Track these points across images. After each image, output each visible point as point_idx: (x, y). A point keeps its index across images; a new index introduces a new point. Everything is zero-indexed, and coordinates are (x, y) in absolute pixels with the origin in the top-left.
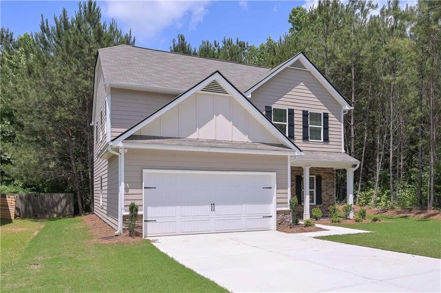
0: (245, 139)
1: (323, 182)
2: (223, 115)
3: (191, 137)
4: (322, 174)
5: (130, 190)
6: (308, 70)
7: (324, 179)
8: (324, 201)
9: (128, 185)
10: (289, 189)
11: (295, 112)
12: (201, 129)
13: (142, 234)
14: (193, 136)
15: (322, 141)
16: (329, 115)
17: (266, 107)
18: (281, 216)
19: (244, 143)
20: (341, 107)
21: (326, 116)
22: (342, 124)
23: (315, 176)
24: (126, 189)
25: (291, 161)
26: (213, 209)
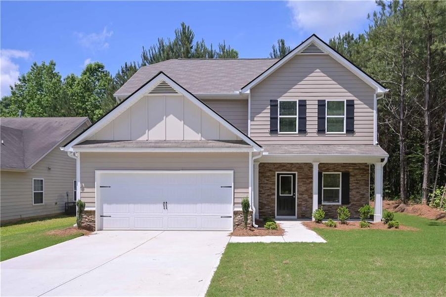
0: (197, 137)
1: (352, 179)
2: (174, 115)
3: (140, 139)
4: (351, 170)
5: (85, 189)
6: (325, 53)
7: (354, 176)
8: (354, 201)
9: (83, 184)
10: (250, 188)
11: (308, 103)
12: (151, 131)
13: (95, 227)
14: (144, 138)
15: (345, 132)
16: (355, 102)
17: (271, 101)
18: (240, 216)
19: (195, 142)
20: (374, 90)
21: (351, 104)
22: (375, 112)
23: (341, 173)
24: (82, 188)
25: (254, 158)
26: (165, 208)
